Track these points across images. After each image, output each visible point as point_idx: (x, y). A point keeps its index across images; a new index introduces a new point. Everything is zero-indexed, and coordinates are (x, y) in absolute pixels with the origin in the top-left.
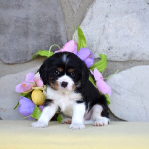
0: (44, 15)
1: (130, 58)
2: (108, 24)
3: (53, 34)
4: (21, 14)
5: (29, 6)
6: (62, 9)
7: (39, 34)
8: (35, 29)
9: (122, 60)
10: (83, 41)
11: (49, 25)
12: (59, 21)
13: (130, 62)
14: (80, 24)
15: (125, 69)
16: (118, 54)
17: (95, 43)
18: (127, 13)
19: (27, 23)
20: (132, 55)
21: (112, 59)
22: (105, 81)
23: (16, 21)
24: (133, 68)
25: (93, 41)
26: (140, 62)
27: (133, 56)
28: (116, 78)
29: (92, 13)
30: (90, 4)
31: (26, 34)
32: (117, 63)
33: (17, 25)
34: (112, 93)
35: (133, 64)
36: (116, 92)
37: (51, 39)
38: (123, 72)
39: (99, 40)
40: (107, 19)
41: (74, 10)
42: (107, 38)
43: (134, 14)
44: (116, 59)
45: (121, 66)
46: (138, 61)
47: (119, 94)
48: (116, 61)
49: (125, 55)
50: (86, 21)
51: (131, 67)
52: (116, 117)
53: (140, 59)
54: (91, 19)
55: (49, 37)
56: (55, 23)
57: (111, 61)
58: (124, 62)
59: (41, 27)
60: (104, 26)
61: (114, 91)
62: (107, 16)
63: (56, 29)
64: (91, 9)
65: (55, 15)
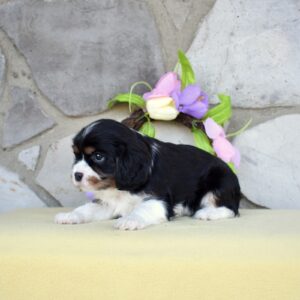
0: (128, 37)
1: (272, 102)
2: (235, 47)
3: (143, 67)
4: (90, 36)
5: (104, 22)
6: (157, 25)
7: (120, 68)
8: (114, 58)
9: (258, 106)
10: (189, 74)
11: (136, 52)
12: (152, 44)
13: (272, 109)
14: (186, 51)
15: (263, 121)
16: (252, 97)
17: (213, 78)
18: (265, 27)
19: (101, 50)
20: (275, 97)
21: (243, 105)
22: (231, 140)
23: (84, 48)
24: (277, 120)
25: (209, 76)
26: (290, 109)
27: (278, 98)
28: (249, 137)
29: (208, 29)
30: (203, 16)
31: (99, 68)
32: (251, 112)
33: (85, 53)
34: (242, 161)
35: (279, 112)
36: (249, 160)
37: (139, 74)
38: (261, 126)
39: (220, 74)
40: (233, 39)
41: (178, 26)
42: (232, 70)
43: (278, 29)
44: (248, 105)
45: (258, 116)
46: (286, 107)
47: (256, 164)
48: (249, 109)
49: (263, 97)
50: (197, 43)
51: (274, 118)
52: (250, 202)
53: (290, 104)
54: (205, 40)
55: (137, 71)
56: (147, 48)
57: (242, 108)
58: (263, 109)
59: (123, 56)
60: (228, 50)
61: (246, 159)
62: (232, 34)
63: (148, 58)
64: (204, 23)
65: (146, 36)
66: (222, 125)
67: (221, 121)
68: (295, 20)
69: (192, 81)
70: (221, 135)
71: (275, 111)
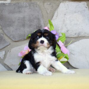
0: (33, 16)
1: (78, 35)
2: (66, 19)
3: (38, 25)
4: (21, 15)
5: (25, 11)
6: (42, 12)
7: (30, 25)
8: (28, 23)
9: (74, 37)
11: (35, 20)
12: (40, 18)
13: (78, 38)
14: (51, 19)
15: (76, 41)
16: (72, 34)
17: (60, 28)
18: (75, 12)
19: (24, 20)
20: (79, 34)
21: (69, 36)
22: (66, 47)
23: (19, 19)
24: (80, 41)
25: (58, 28)
26: (84, 37)
27: (80, 34)
28: (72, 46)
29: (58, 13)
30: (56, 9)
31: (24, 25)
32: (72, 39)
33: (19, 21)
35: (80, 38)
36: (72, 54)
37: (37, 27)
38: (75, 43)
39: (62, 27)
40: (65, 16)
41: (48, 12)
42: (66, 26)
43: (79, 13)
44: (71, 37)
45: (74, 40)
46: (83, 37)
47: (74, 55)
49: (75, 34)
50: (54, 17)
51: (79, 40)
52: (73, 67)
53: (84, 36)
54: (57, 16)
55: (36, 26)
56: (39, 19)
57: (69, 37)
59: (31, 22)
60: (64, 20)
61: (71, 53)
62: (65, 15)
63: (39, 22)
64: (56, 11)
65: (38, 15)
66: (63, 43)
67: (63, 41)
68: (84, 10)
69: (53, 29)
70: (63, 46)
71: (79, 38)
